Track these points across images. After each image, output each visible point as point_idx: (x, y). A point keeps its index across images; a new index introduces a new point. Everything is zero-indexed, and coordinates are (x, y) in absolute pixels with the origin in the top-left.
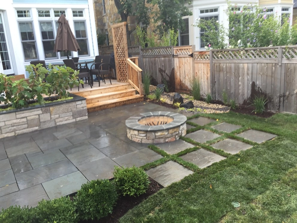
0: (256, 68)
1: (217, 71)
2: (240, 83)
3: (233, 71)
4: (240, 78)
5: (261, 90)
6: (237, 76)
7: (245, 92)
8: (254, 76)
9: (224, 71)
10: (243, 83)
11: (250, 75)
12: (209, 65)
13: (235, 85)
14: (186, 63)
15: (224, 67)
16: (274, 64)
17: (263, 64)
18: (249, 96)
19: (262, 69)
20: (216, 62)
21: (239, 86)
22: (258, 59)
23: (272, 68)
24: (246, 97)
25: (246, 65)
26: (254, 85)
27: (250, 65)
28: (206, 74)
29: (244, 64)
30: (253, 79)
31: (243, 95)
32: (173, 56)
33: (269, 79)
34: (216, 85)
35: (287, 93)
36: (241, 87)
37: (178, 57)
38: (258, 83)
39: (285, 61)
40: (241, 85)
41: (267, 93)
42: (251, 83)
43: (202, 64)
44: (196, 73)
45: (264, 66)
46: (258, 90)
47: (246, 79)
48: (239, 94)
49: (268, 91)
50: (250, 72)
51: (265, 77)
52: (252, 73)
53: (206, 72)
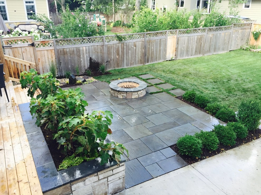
0: (91, 49)
1: (62, 55)
2: (81, 60)
3: (75, 53)
4: (81, 56)
5: (95, 61)
6: (79, 56)
7: (86, 64)
8: (91, 54)
9: (68, 53)
10: (84, 60)
11: (88, 54)
12: (53, 51)
13: (78, 62)
14: (24, 52)
15: (68, 50)
16: (101, 46)
17: (95, 46)
18: (89, 66)
19: (95, 49)
20: (60, 48)
21: (81, 61)
22: (92, 44)
23: (100, 48)
24: (86, 68)
25: (84, 48)
26: (91, 59)
27: (87, 48)
28: (51, 58)
29: (83, 47)
30: (90, 55)
31: (85, 66)
32: (3, 47)
33: (99, 54)
34: (61, 65)
35: (109, 60)
36: (82, 62)
37: (11, 47)
38: (94, 57)
39: (106, 43)
40: (82, 61)
41: (99, 62)
42: (89, 59)
43: (46, 52)
44: (39, 59)
45: (96, 47)
46: (94, 61)
47: (85, 56)
48: (81, 67)
49: (100, 61)
50: (88, 52)
51: (97, 53)
52: (89, 52)
53: (50, 57)
